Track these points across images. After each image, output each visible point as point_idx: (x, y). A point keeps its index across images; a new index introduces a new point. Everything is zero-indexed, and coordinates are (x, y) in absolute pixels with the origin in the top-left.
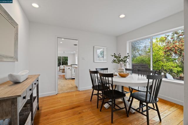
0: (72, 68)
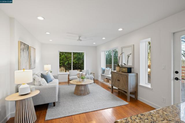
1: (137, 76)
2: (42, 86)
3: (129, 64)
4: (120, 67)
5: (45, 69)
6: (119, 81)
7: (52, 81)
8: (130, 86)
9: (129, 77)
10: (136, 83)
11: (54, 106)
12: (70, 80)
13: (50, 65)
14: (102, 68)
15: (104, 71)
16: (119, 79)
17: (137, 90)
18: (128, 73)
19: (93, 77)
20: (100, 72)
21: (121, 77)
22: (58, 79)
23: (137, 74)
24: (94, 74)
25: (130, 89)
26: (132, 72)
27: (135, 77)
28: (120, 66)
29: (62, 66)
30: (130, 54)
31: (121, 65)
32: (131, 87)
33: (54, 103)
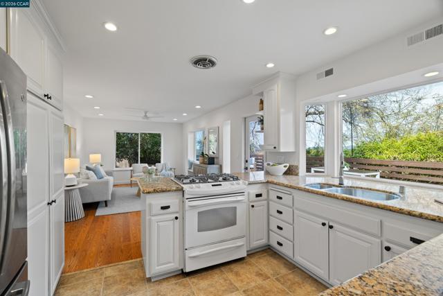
0: (188, 203)
11: (106, 206)
13: (100, 155)
14: (190, 159)
15: (191, 165)
18: (209, 164)
22: (112, 176)
23: (221, 165)
24: (175, 169)
33: (106, 202)
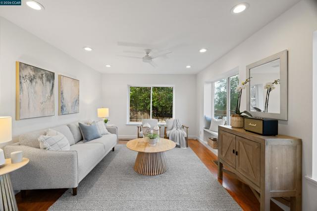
1: (300, 148)
2: (48, 152)
3: (270, 111)
4: (242, 116)
5: (99, 116)
6: (237, 154)
7: (99, 137)
8: (271, 178)
9: (268, 150)
10: (295, 170)
12: (140, 136)
13: (107, 109)
14: (207, 116)
15: (209, 123)
16: (237, 150)
17: (301, 194)
18: (263, 135)
19: (186, 134)
20: (202, 126)
21: (241, 143)
22: (115, 133)
23: (300, 142)
24: (187, 128)
25: (272, 187)
26: (279, 132)
27: (291, 152)
28: (243, 114)
29: (145, 112)
30: (276, 82)
31: (245, 112)
32: (277, 180)
